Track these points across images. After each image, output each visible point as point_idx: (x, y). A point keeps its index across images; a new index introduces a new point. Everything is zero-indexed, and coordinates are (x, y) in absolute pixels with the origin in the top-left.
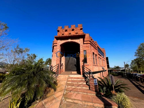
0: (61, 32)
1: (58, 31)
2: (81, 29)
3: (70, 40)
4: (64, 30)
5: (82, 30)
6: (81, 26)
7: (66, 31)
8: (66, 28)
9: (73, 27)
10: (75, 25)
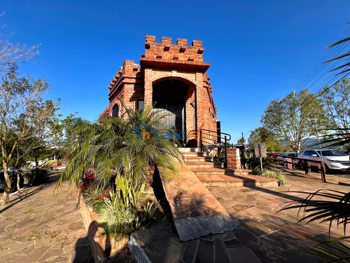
0: (153, 50)
1: (148, 47)
2: (200, 52)
3: (174, 74)
4: (162, 48)
5: (201, 55)
6: (199, 45)
7: (166, 49)
8: (167, 43)
9: (183, 43)
10: (186, 40)
